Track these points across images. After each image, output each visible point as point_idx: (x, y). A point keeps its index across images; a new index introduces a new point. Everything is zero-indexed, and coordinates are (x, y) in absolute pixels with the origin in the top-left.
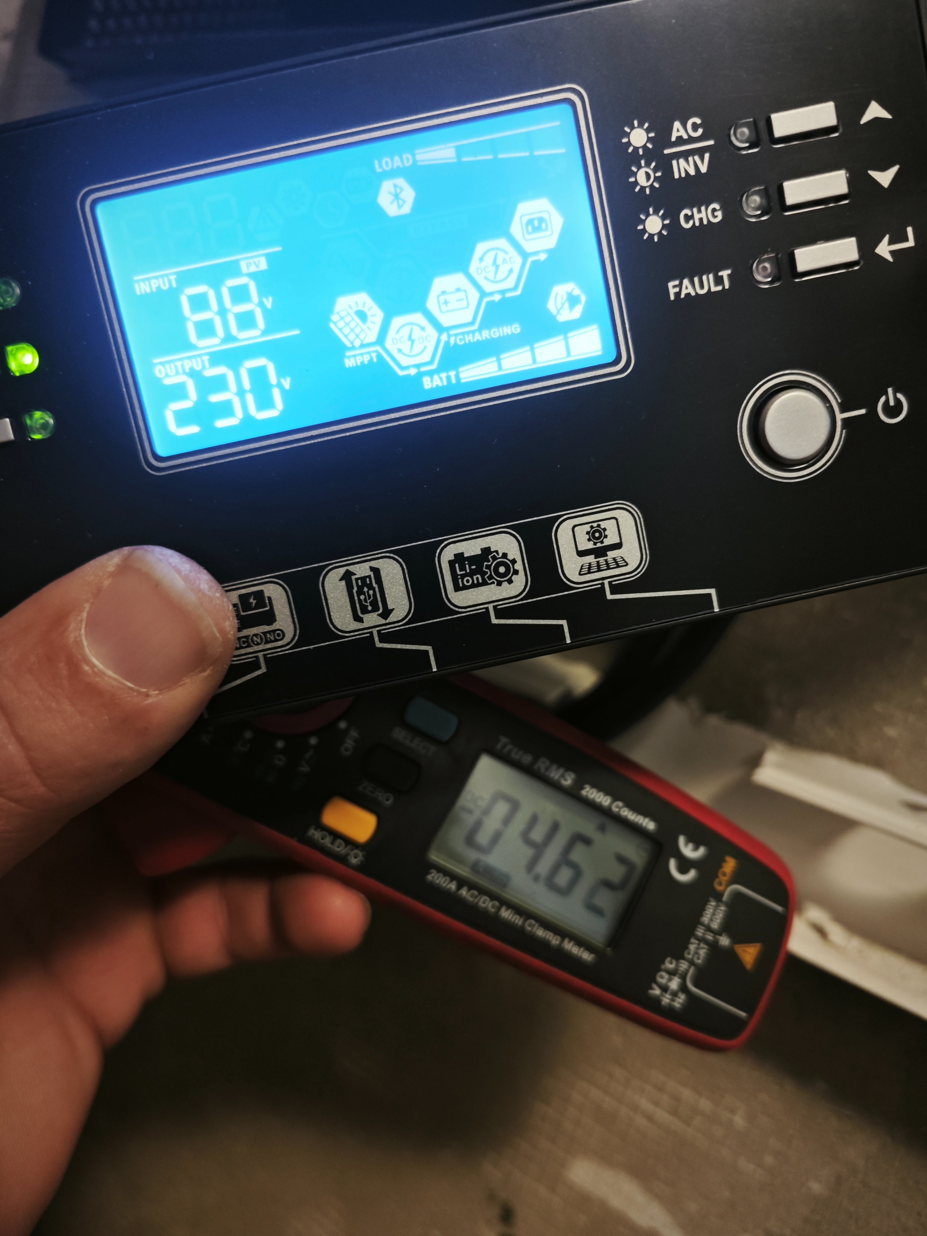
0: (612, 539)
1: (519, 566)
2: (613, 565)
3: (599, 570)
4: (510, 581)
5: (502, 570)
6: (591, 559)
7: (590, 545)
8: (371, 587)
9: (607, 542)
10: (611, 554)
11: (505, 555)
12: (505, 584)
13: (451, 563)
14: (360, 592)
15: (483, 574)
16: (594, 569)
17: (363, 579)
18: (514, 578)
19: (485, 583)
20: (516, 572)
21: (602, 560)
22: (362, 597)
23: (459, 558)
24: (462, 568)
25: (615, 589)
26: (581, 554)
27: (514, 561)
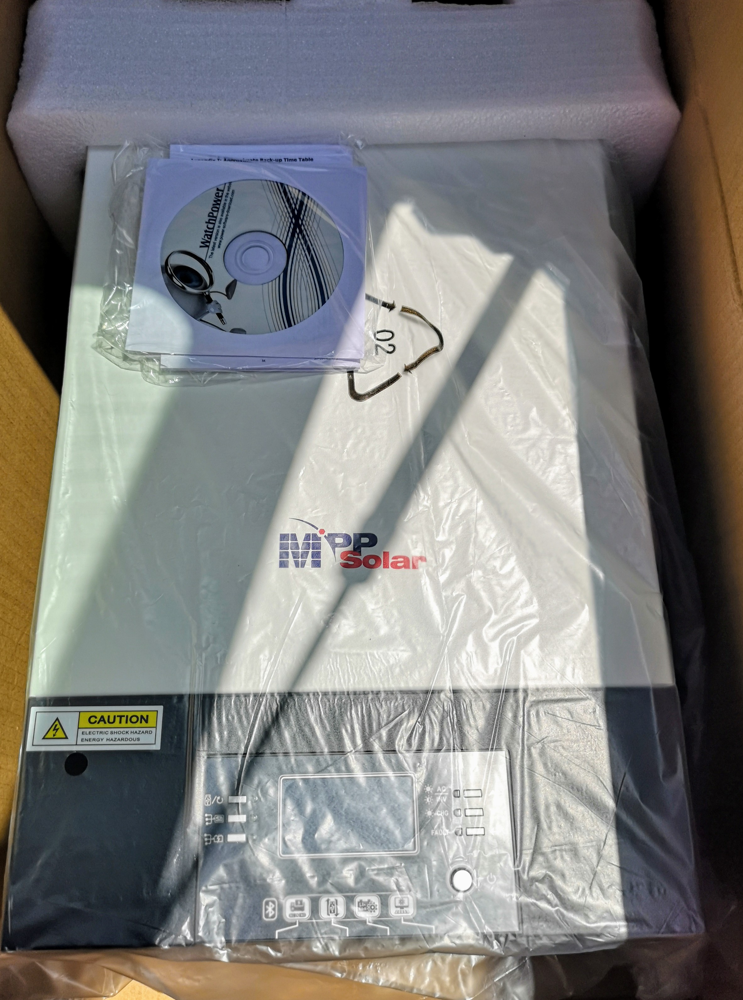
0: (406, 904)
1: (378, 907)
2: (405, 912)
3: (401, 913)
4: (374, 911)
5: (373, 907)
6: (399, 909)
7: (399, 905)
8: (334, 905)
9: (405, 905)
10: (405, 909)
11: (374, 903)
12: (373, 912)
13: (359, 903)
14: (331, 906)
15: (367, 907)
16: (399, 912)
17: (332, 902)
18: (376, 911)
19: (367, 910)
20: (376, 909)
21: (402, 910)
22: (331, 908)
23: (361, 901)
24: (361, 904)
25: (405, 920)
26: (396, 907)
27: (376, 905)
